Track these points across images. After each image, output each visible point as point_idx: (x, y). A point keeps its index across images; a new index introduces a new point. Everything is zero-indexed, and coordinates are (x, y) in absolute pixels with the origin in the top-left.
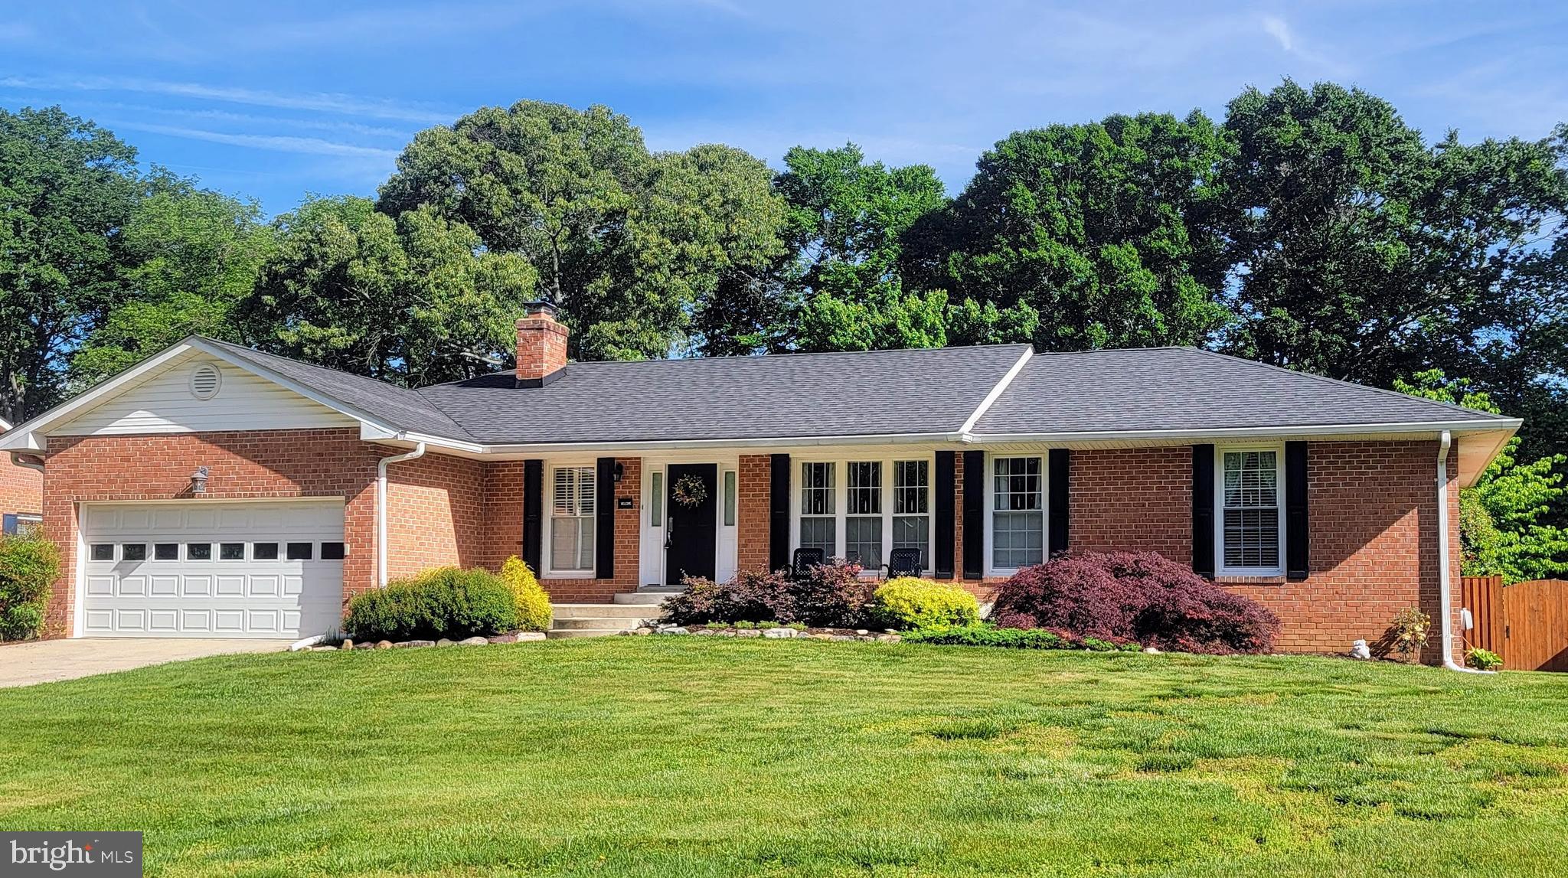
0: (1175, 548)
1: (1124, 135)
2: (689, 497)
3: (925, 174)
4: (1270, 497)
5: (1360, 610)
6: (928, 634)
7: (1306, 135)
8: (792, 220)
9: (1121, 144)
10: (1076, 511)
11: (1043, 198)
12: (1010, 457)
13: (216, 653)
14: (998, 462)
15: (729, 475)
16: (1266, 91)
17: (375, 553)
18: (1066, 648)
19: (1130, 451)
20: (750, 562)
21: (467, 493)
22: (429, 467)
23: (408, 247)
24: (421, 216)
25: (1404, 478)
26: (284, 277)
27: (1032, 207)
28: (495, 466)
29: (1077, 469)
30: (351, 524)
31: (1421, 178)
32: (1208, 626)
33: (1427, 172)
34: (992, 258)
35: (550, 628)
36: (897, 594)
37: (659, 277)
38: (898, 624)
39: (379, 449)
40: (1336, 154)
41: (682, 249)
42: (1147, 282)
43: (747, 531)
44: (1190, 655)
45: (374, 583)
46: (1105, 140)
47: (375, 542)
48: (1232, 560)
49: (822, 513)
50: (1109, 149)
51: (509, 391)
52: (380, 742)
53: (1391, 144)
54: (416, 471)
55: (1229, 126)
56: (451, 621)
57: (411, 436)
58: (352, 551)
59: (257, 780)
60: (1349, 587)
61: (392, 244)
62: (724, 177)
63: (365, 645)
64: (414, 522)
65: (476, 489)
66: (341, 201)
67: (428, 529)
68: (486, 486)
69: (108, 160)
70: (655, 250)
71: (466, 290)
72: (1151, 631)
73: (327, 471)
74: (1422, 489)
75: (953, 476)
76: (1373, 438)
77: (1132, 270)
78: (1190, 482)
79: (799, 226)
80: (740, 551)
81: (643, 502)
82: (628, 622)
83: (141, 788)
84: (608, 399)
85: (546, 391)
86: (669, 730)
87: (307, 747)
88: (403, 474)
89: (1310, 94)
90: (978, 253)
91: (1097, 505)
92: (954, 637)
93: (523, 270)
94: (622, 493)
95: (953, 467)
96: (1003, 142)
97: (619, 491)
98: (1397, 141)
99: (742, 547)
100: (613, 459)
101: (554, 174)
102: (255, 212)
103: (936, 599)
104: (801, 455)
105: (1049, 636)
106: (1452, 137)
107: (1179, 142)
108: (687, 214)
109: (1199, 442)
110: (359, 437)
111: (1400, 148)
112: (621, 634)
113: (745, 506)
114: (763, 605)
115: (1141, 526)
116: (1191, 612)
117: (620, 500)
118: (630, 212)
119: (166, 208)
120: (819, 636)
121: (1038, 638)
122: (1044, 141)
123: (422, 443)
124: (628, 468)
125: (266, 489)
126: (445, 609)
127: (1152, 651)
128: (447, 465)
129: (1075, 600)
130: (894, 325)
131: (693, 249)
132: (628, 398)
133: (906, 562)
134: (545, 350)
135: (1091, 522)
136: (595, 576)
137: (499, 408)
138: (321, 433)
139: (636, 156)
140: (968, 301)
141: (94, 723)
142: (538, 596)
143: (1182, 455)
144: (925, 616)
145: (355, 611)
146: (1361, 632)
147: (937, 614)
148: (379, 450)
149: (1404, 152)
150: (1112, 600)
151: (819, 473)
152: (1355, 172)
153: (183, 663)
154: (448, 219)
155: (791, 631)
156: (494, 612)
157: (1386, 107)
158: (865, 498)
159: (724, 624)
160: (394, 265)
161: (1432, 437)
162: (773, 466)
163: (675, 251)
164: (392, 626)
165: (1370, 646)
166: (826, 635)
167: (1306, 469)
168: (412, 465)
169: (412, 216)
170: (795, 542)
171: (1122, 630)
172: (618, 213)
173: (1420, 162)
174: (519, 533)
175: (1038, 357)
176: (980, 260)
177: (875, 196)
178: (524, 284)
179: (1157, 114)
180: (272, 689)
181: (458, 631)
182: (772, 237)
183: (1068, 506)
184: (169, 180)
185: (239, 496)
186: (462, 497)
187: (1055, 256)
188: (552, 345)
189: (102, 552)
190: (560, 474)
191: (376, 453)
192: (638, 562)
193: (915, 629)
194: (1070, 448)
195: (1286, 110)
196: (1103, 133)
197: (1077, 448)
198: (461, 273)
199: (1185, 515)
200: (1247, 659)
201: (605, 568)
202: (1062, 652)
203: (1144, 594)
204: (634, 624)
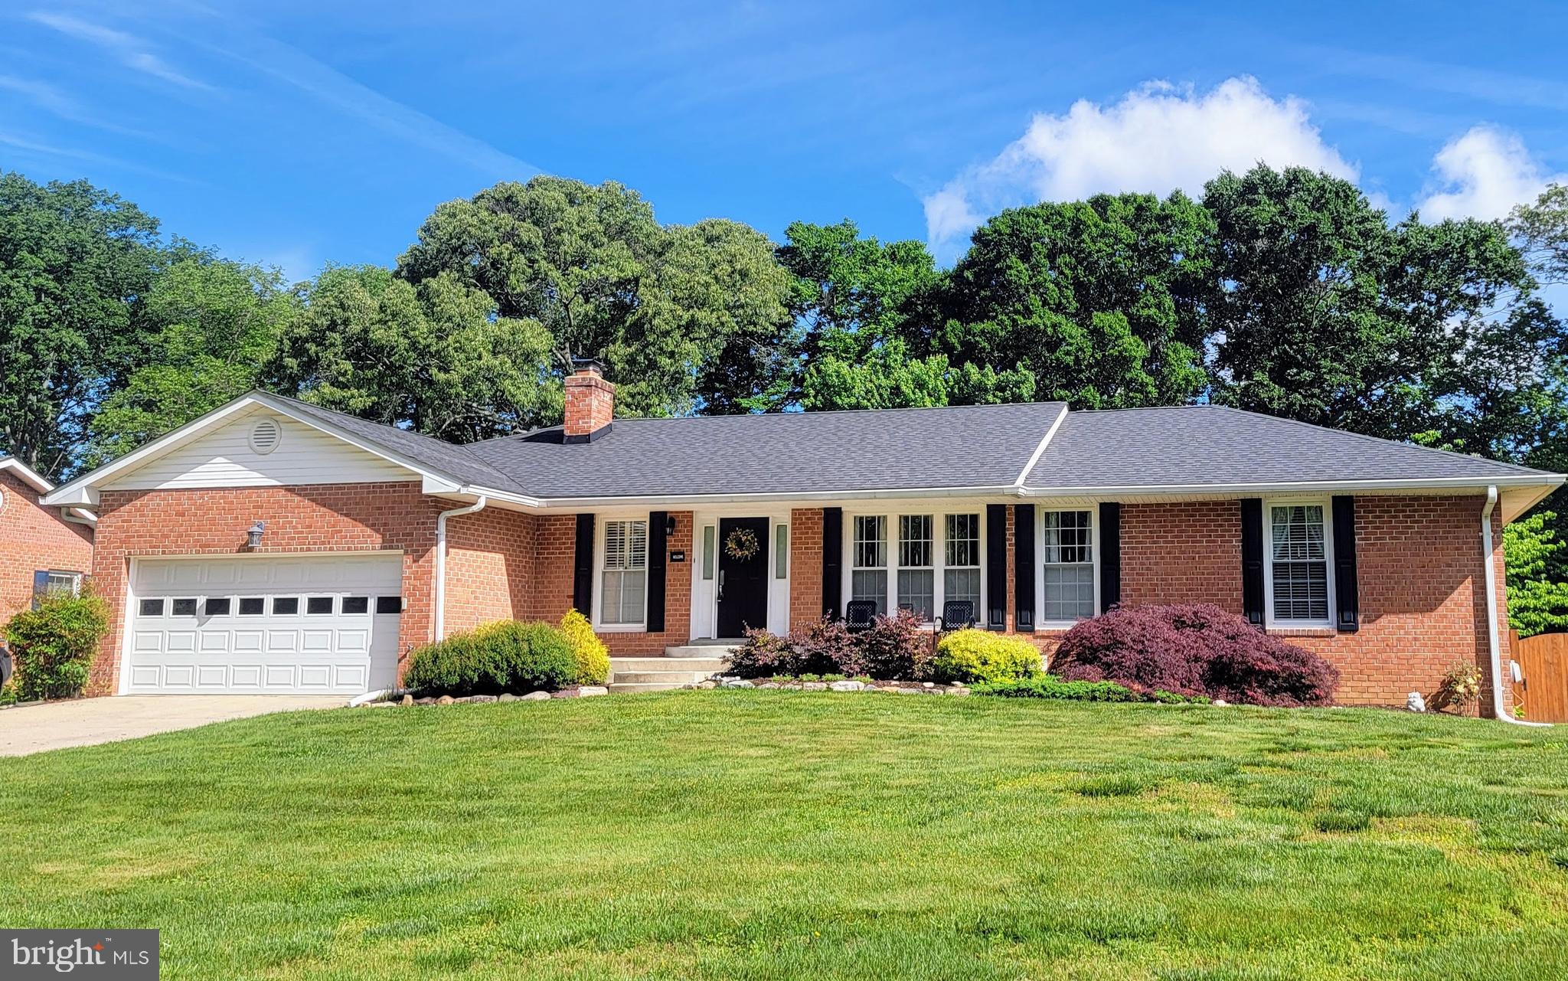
0: (1226, 600)
1: (1109, 212)
2: (741, 550)
3: (917, 248)
4: (1316, 550)
5: (1411, 662)
6: (998, 687)
7: (1282, 213)
8: (794, 289)
9: (1107, 221)
10: (1128, 564)
11: (1035, 268)
12: (1060, 510)
13: (277, 709)
14: (1047, 515)
15: (781, 529)
16: (1240, 174)
17: (432, 607)
18: (1137, 701)
19: (1180, 504)
20: (802, 614)
21: (519, 546)
22: (485, 521)
23: (430, 312)
24: (442, 283)
25: (1449, 532)
26: (306, 340)
27: (1025, 279)
28: (546, 520)
29: (1127, 522)
30: (409, 578)
31: (1388, 254)
32: (1276, 677)
33: (1394, 248)
34: (987, 325)
35: (610, 680)
36: (963, 646)
37: (670, 342)
38: (965, 677)
39: (439, 502)
40: (1311, 230)
41: (692, 316)
42: (1138, 349)
43: (800, 584)
44: (1260, 708)
45: (431, 637)
46: (1091, 216)
47: (433, 596)
48: (1282, 612)
49: (873, 565)
50: (1096, 226)
51: (558, 446)
52: (495, 802)
53: (1360, 223)
54: (473, 524)
55: (1208, 204)
56: (514, 675)
57: (473, 490)
58: (409, 606)
59: (378, 844)
60: (1399, 640)
61: (413, 308)
62: (732, 249)
63: (426, 700)
64: (470, 576)
65: (528, 543)
66: (359, 270)
67: (482, 583)
68: (538, 539)
69: (132, 230)
70: (666, 316)
71: (484, 354)
72: (1220, 684)
73: (385, 524)
74: (1468, 543)
75: (1004, 529)
76: (1418, 493)
77: (1121, 338)
78: (1239, 536)
79: (799, 295)
80: (792, 604)
81: (695, 554)
82: (690, 675)
83: (257, 855)
84: (657, 454)
85: (594, 446)
86: (795, 787)
87: (419, 809)
88: (461, 528)
89: (1281, 177)
90: (974, 320)
91: (1148, 558)
92: (1024, 690)
93: (540, 334)
94: (674, 546)
95: (1004, 520)
96: (996, 218)
97: (671, 544)
98: (1364, 220)
99: (794, 600)
100: (665, 513)
101: (570, 244)
102: (276, 279)
103: (1002, 651)
104: (853, 508)
105: (1121, 689)
106: (1414, 217)
107: (1162, 219)
108: (698, 283)
109: (1248, 496)
110: (420, 491)
111: (1368, 225)
112: (684, 687)
113: (798, 559)
114: (829, 658)
115: (1192, 579)
116: (1259, 663)
117: (673, 554)
118: (642, 280)
119: (190, 275)
120: (886, 689)
121: (1109, 691)
122: (1035, 217)
123: (483, 496)
124: (680, 522)
125: (323, 543)
126: (508, 662)
127: (1221, 703)
128: (502, 518)
129: (1140, 652)
130: (898, 388)
131: (702, 315)
132: (678, 453)
133: (959, 614)
134: (594, 407)
135: (1143, 574)
136: (645, 629)
137: (550, 463)
138: (381, 487)
139: (647, 228)
140: (968, 365)
141: (183, 785)
142: (597, 650)
143: (1231, 509)
144: (991, 668)
145: (416, 666)
146: (1413, 684)
147: (1003, 667)
148: (440, 504)
149: (1371, 230)
150: (1177, 651)
151: (870, 527)
152: (1329, 248)
153: (247, 719)
154: (467, 285)
155: (857, 684)
156: (557, 665)
157: (1353, 189)
158: (916, 551)
159: (788, 677)
160: (414, 329)
161: (1475, 492)
162: (826, 519)
163: (686, 316)
164: (455, 679)
165: (1425, 698)
166: (893, 687)
167: (1353, 523)
168: (470, 518)
169: (433, 283)
170: (847, 596)
171: (1190, 682)
172: (629, 281)
173: (1386, 240)
174: (569, 587)
175: (1074, 414)
176: (976, 327)
177: (871, 268)
178: (539, 347)
179: (1139, 193)
180: (355, 747)
181: (520, 685)
182: (777, 304)
183: (1118, 559)
184: (189, 250)
185: (296, 550)
186: (514, 551)
187: (1049, 324)
188: (599, 402)
189: (152, 608)
190: (612, 529)
191: (436, 507)
192: (689, 615)
193: (981, 682)
194: (1121, 502)
195: (1261, 191)
196: (1090, 210)
197: (1128, 502)
198: (480, 338)
199: (1235, 568)
200: (1315, 711)
201: (656, 622)
202: (1134, 705)
203: (1207, 646)
204: (698, 678)
